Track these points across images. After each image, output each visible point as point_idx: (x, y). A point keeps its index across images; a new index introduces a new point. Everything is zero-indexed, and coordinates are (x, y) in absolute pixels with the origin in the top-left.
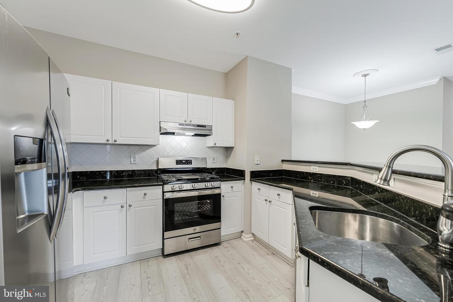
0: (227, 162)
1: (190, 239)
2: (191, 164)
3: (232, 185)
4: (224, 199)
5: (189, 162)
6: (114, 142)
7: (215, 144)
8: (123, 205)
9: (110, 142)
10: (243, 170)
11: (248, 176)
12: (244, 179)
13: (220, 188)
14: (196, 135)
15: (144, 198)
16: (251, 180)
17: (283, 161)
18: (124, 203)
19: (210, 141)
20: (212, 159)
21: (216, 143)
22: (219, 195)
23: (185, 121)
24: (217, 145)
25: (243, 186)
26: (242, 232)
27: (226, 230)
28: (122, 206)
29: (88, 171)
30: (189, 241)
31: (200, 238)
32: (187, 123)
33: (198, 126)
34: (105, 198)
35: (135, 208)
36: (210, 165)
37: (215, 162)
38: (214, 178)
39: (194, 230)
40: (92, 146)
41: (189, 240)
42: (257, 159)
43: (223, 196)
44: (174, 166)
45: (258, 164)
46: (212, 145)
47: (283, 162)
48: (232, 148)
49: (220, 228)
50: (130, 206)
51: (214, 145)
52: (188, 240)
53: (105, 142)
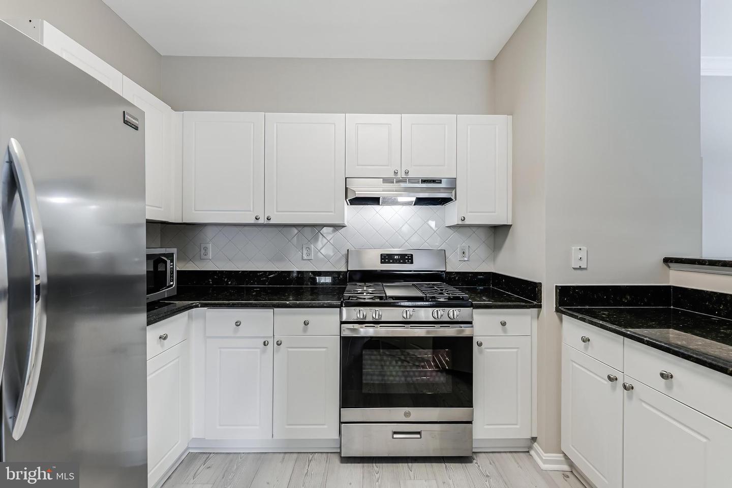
0: (494, 259)
1: (395, 433)
2: (412, 263)
3: (503, 319)
4: (481, 352)
5: (407, 259)
6: (266, 222)
7: (463, 220)
8: (268, 340)
9: (261, 221)
10: (535, 283)
11: (549, 299)
12: (540, 307)
13: (470, 323)
14: (420, 201)
15: (305, 331)
16: (557, 310)
17: (667, 261)
18: (270, 337)
19: (452, 214)
20: (459, 251)
21: (464, 218)
22: (467, 342)
23: (396, 173)
24: (467, 222)
25: (535, 323)
26: (534, 439)
27: (486, 427)
28: (265, 342)
29: (240, 271)
30: (393, 438)
31: (418, 436)
32: (399, 176)
33: (424, 181)
34: (238, 324)
35: (288, 348)
36: (455, 265)
37: (466, 259)
38: (457, 298)
39: (407, 414)
40: (226, 228)
41: (395, 436)
42: (577, 256)
43: (480, 345)
44: (376, 265)
45: (580, 268)
46: (455, 221)
47: (671, 264)
48: (507, 227)
49: (470, 422)
50: (279, 344)
51: (460, 223)
52: (393, 436)
53: (253, 221)
